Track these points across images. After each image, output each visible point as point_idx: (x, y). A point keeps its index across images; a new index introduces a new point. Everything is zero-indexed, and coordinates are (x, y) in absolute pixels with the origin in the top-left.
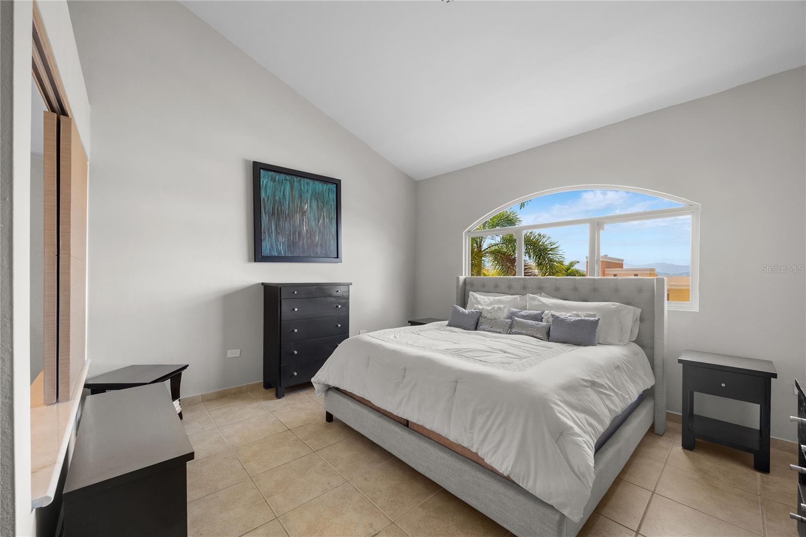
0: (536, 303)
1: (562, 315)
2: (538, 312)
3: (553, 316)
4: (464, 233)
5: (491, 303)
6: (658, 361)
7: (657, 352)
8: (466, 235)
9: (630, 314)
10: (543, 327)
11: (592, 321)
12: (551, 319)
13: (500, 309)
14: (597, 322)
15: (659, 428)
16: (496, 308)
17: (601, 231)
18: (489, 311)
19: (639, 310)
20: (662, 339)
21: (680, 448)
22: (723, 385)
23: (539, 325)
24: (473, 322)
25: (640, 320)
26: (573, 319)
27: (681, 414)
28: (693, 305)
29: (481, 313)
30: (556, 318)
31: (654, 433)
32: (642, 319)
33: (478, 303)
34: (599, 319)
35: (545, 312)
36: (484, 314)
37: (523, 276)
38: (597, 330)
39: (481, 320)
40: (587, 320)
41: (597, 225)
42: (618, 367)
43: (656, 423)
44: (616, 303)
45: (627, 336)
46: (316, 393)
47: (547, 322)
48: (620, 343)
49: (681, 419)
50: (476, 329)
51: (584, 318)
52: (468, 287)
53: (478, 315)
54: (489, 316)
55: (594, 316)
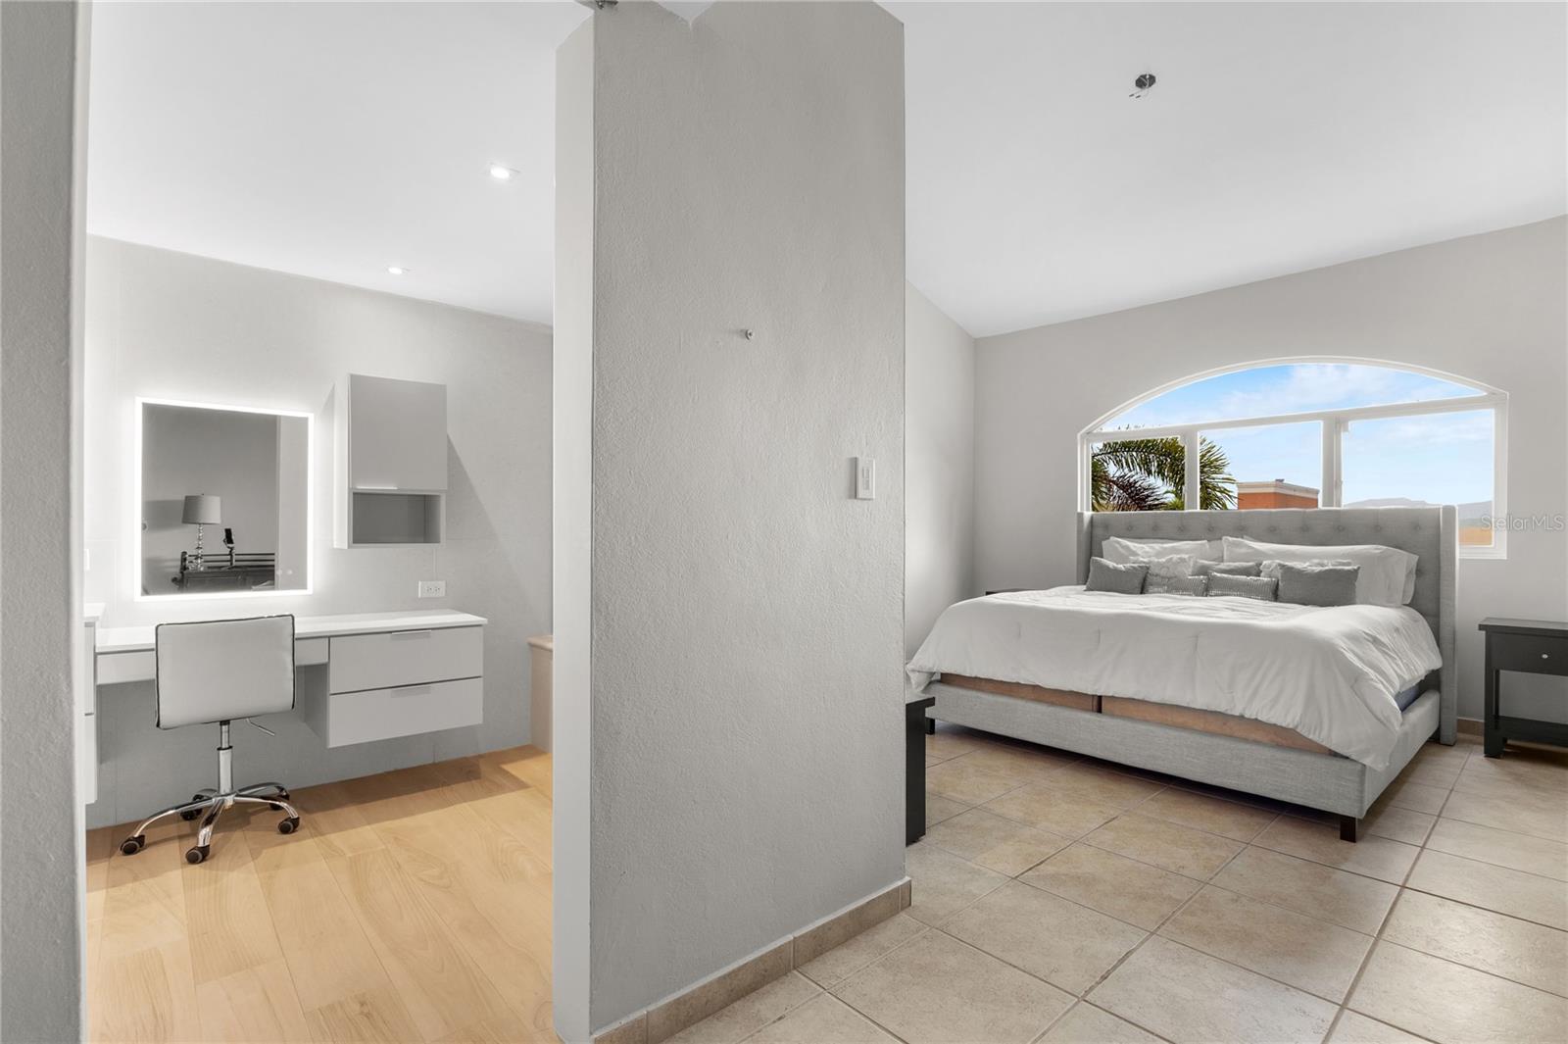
0: (1243, 550)
1: (1298, 565)
2: (1251, 564)
3: (1282, 566)
4: (1079, 435)
5: (1159, 554)
6: (1445, 632)
7: (1444, 619)
8: (1082, 437)
9: (1403, 562)
10: (1267, 583)
11: (1349, 571)
12: (1279, 574)
13: (1182, 560)
14: (1356, 571)
15: (1448, 734)
16: (1174, 560)
17: (1342, 434)
18: (1162, 565)
19: (1416, 558)
20: (1453, 599)
21: (1482, 756)
22: (1545, 656)
23: (1259, 582)
24: (1137, 582)
25: (1416, 574)
26: (1318, 569)
27: (1483, 721)
28: (1497, 548)
29: (1148, 568)
30: (1288, 571)
31: (1439, 743)
32: (1419, 572)
33: (1135, 554)
34: (1359, 568)
35: (1265, 562)
36: (1154, 570)
37: (1198, 510)
38: (1356, 584)
39: (1150, 579)
40: (1340, 570)
41: (1336, 424)
42: (1397, 630)
43: (1443, 727)
44: (1380, 547)
45: (1398, 597)
46: (914, 686)
47: (1270, 577)
48: (1387, 602)
49: (1483, 728)
50: (1142, 592)
51: (1331, 567)
52: (1098, 532)
53: (1145, 572)
54: (1163, 572)
55: (1349, 564)
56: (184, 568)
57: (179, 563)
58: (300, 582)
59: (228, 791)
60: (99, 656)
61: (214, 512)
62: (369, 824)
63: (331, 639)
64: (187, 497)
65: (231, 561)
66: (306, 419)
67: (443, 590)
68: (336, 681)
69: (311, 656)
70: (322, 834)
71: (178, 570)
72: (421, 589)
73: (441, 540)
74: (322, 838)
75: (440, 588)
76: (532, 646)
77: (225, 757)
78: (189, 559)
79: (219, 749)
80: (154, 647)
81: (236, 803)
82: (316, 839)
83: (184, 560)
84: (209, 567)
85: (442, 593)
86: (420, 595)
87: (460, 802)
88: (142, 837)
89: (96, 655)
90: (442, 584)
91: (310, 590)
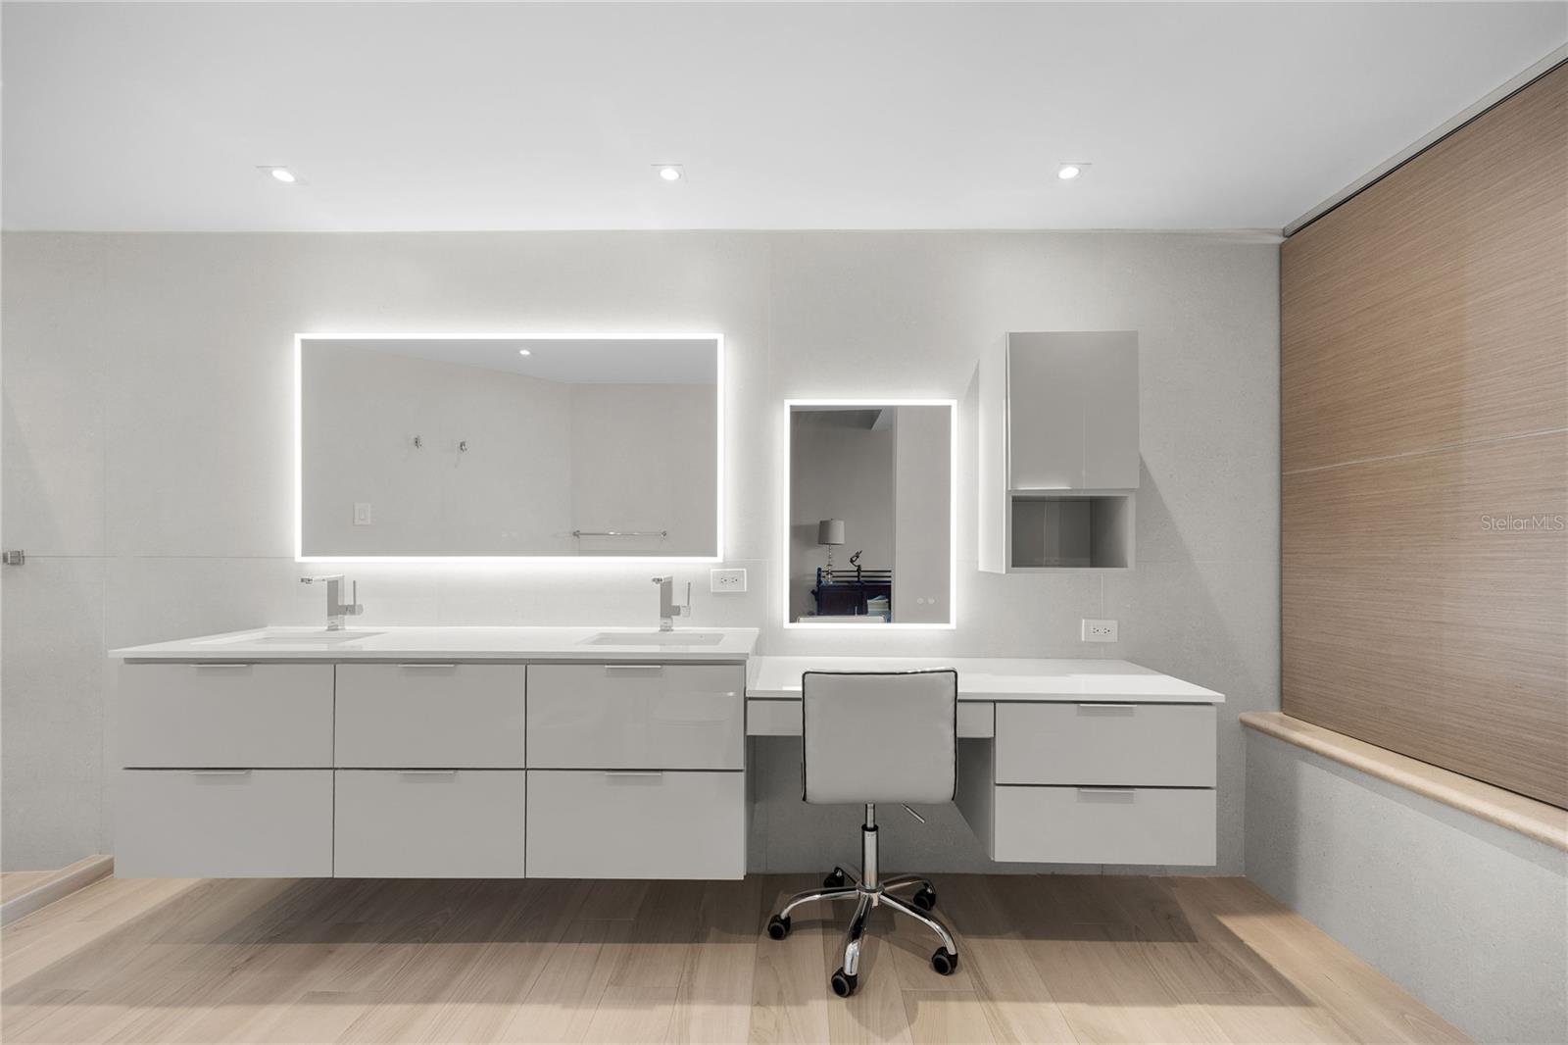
56: (819, 582)
57: (816, 578)
58: (938, 612)
59: (874, 887)
60: (749, 702)
61: (839, 533)
62: (1055, 1000)
63: (997, 705)
64: (821, 522)
65: (858, 577)
66: (948, 408)
67: (1114, 632)
68: (1005, 767)
69: (975, 726)
70: (991, 999)
71: (815, 583)
72: (1085, 630)
73: (1129, 565)
74: (990, 1004)
75: (1108, 629)
76: (1246, 725)
77: (870, 838)
78: (823, 574)
79: (865, 828)
80: (801, 696)
81: (882, 905)
82: (983, 1004)
83: (819, 575)
84: (837, 582)
85: (1113, 637)
86: (1083, 639)
87: (1192, 1002)
88: (788, 918)
89: (746, 700)
90: (1112, 624)
91: (952, 625)
